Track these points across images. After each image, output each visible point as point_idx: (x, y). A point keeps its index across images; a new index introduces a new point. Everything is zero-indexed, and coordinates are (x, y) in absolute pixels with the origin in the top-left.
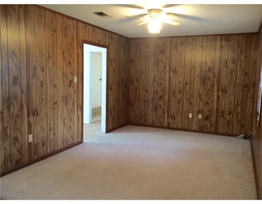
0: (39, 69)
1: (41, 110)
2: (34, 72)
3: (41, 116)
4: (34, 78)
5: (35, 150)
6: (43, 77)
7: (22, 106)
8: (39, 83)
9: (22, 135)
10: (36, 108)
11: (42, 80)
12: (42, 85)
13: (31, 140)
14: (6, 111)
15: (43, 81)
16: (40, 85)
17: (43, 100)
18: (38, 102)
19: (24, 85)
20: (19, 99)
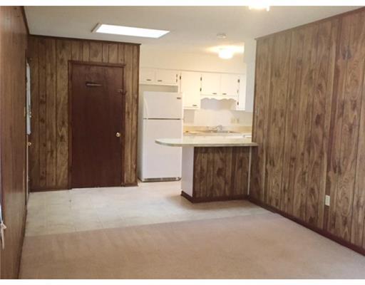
0: (349, 106)
1: (346, 168)
2: (341, 111)
3: (345, 177)
4: (341, 119)
5: (333, 222)
6: (355, 118)
7: (322, 153)
8: (346, 126)
9: (319, 189)
10: (339, 162)
11: (352, 122)
12: (351, 130)
13: (328, 203)
14: (306, 154)
15: (353, 124)
16: (348, 130)
17: (350, 153)
18: (342, 154)
19: (327, 127)
20: (320, 143)
